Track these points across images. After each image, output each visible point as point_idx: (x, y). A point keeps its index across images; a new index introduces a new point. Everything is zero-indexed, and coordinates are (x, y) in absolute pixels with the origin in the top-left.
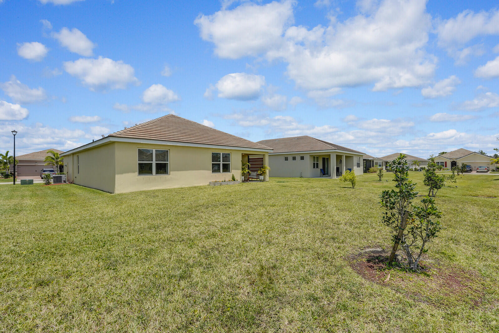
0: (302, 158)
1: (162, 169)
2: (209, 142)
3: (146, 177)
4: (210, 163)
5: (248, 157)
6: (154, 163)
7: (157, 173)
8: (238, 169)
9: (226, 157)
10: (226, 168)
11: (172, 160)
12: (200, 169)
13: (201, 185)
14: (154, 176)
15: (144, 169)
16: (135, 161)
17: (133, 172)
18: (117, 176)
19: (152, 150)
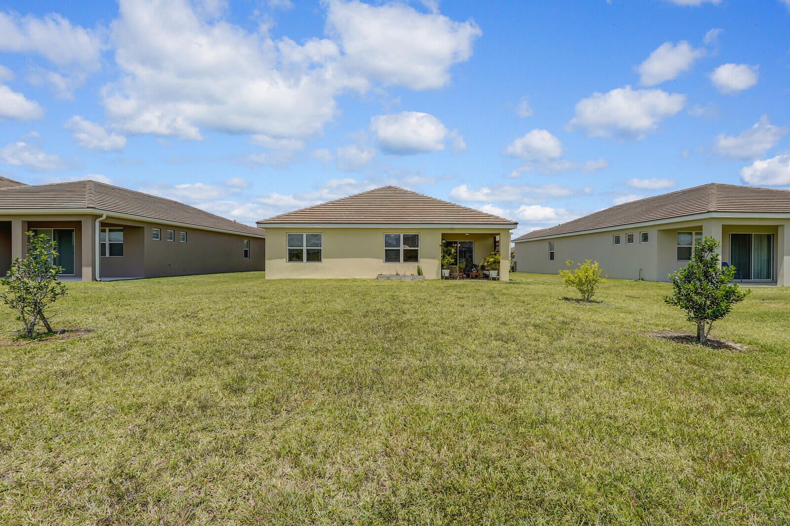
0: (645, 238)
1: (315, 256)
2: (381, 220)
3: (295, 264)
4: (383, 249)
5: (495, 238)
6: (305, 248)
7: (308, 260)
8: (434, 258)
9: (412, 240)
10: (412, 256)
11: (326, 245)
12: (365, 257)
13: (365, 277)
14: (305, 264)
15: (295, 256)
16: (285, 248)
17: (282, 258)
18: (267, 262)
19: (303, 235)
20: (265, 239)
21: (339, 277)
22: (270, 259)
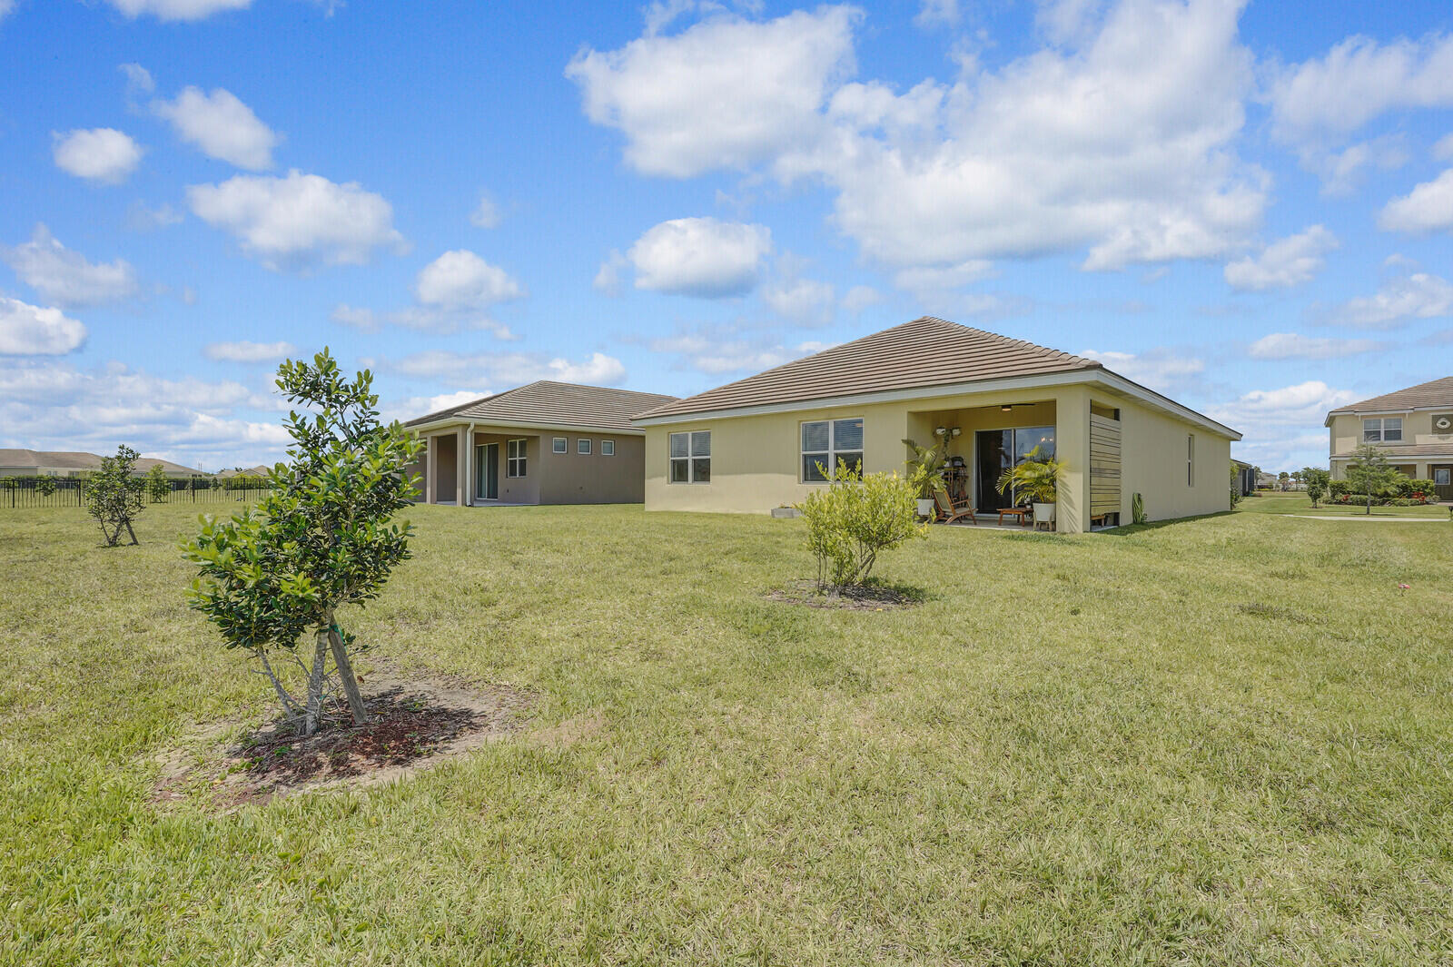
1: (703, 472)
6: (690, 460)
7: (695, 480)
11: (716, 457)
14: (691, 486)
15: (679, 473)
16: (667, 458)
17: (663, 476)
18: (647, 482)
19: (687, 435)
20: (644, 437)
21: (731, 511)
22: (650, 478)
